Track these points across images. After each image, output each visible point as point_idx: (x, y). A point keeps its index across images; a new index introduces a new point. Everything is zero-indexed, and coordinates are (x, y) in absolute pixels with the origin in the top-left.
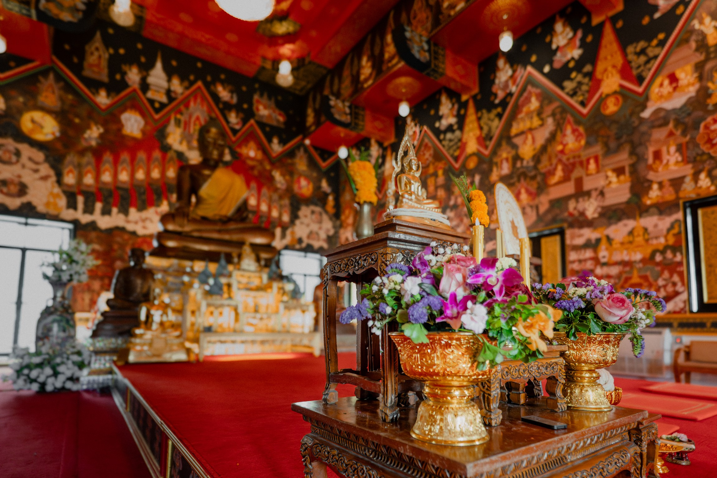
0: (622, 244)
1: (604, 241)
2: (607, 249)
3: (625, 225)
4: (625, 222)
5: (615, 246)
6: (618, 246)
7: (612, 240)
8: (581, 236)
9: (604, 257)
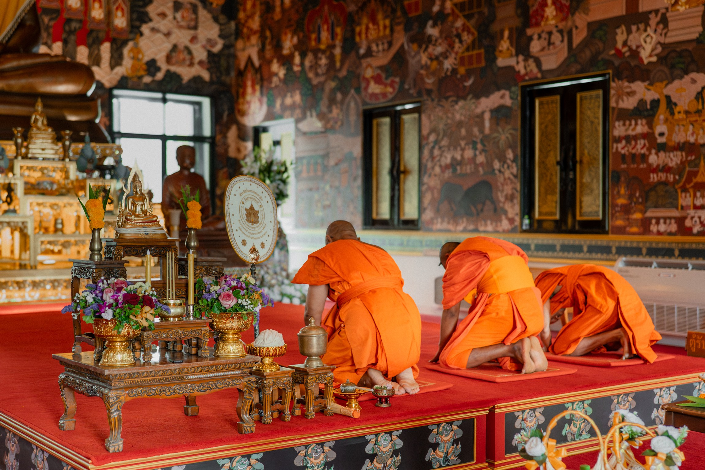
0: (687, 112)
1: (663, 105)
2: (666, 121)
3: (694, 81)
4: (693, 75)
5: (677, 116)
6: (682, 116)
7: (676, 104)
8: (632, 93)
9: (662, 134)
